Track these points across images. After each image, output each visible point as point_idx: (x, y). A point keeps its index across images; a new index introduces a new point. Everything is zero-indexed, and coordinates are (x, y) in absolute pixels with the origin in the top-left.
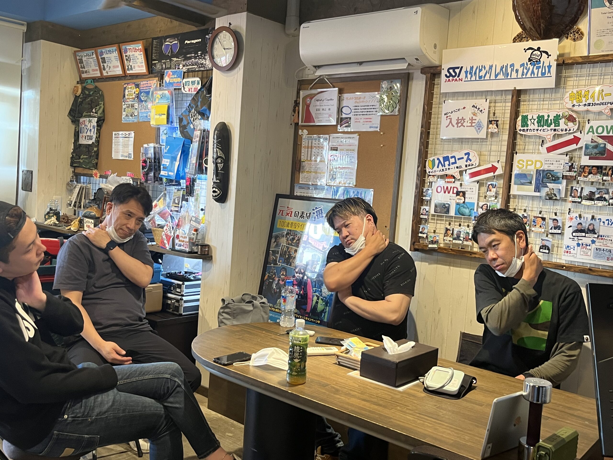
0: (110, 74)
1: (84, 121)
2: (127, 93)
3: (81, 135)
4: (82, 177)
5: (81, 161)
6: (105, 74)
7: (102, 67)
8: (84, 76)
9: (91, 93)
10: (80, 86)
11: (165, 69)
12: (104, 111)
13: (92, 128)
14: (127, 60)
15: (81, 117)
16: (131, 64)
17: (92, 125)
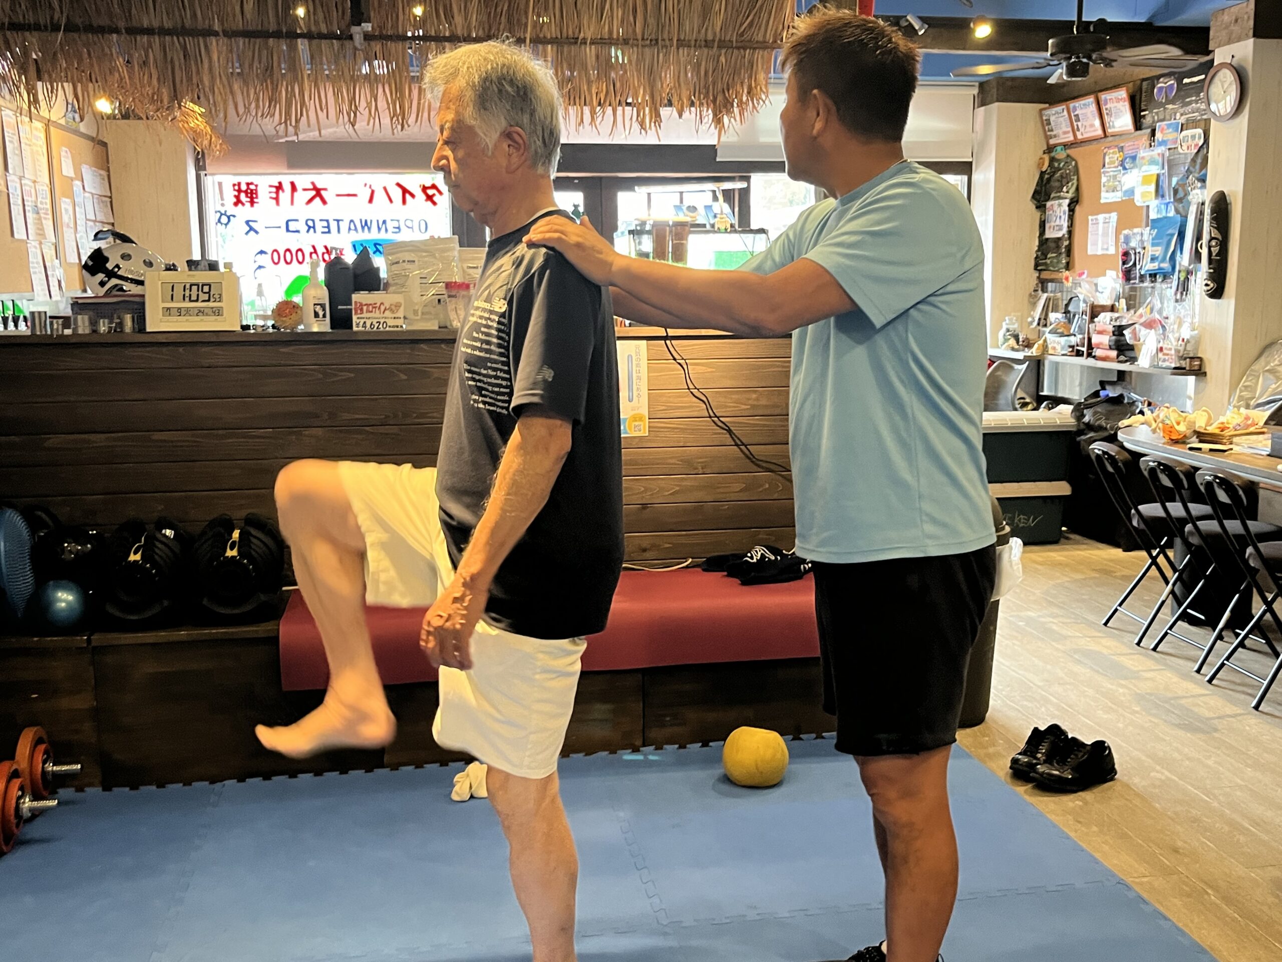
0: (1086, 136)
1: (1052, 205)
2: (1107, 160)
3: (1047, 226)
4: (1050, 284)
5: (1048, 261)
6: (1079, 136)
7: (1076, 127)
8: (1052, 142)
9: (1061, 165)
10: (1046, 158)
11: (1158, 122)
12: (1077, 189)
13: (1062, 214)
14: (1107, 114)
15: (1048, 200)
16: (1112, 119)
17: (1062, 209)
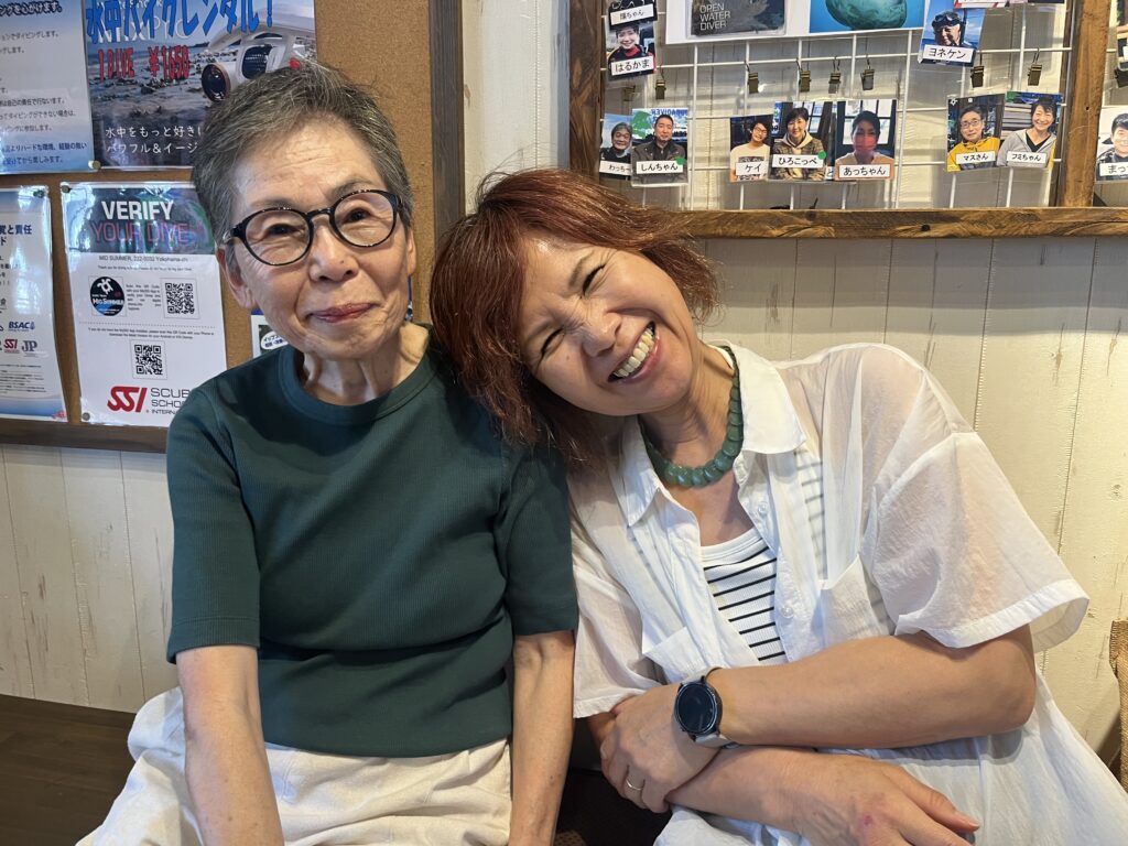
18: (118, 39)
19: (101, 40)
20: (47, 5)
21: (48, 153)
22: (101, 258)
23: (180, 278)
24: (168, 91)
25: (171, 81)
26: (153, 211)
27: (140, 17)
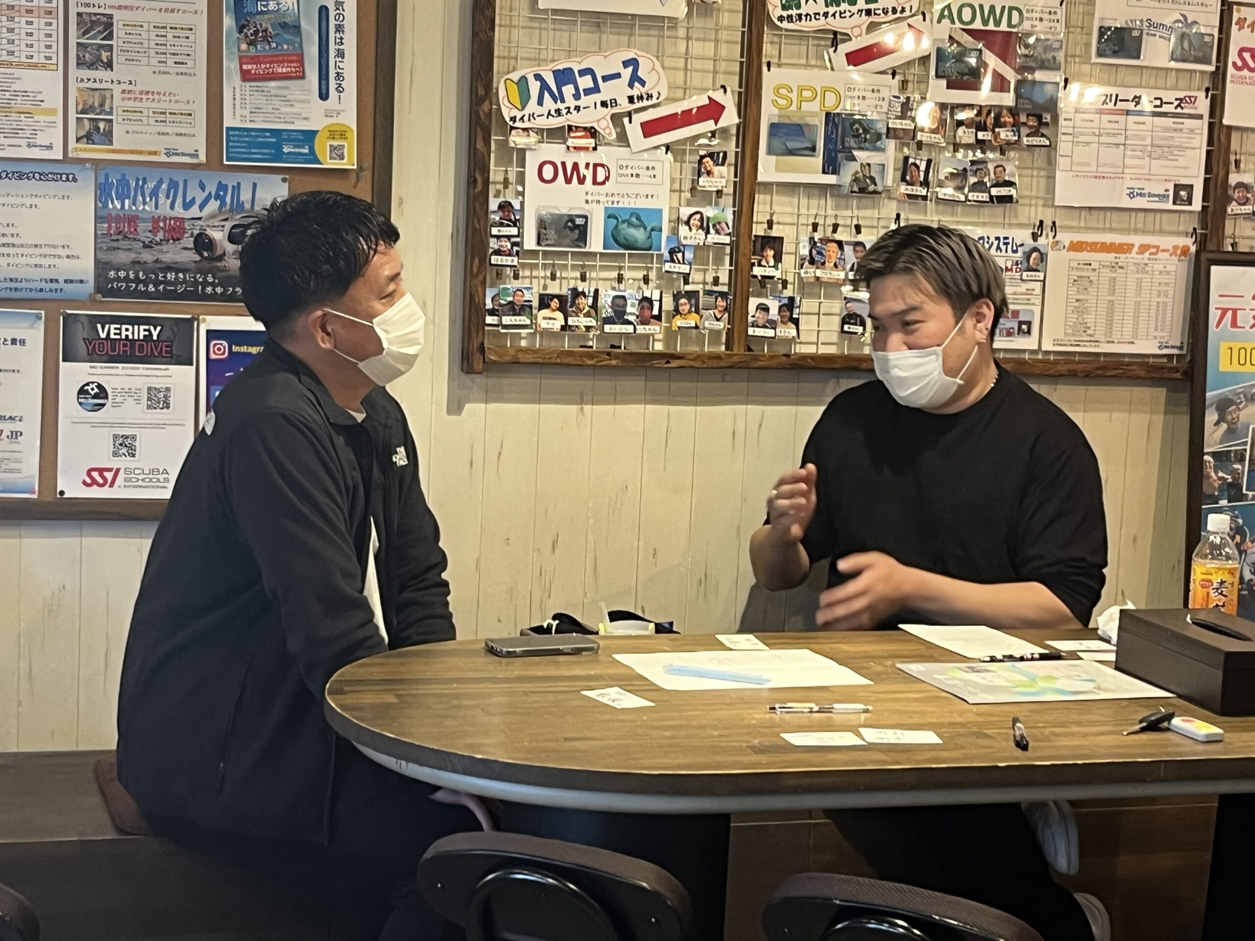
18: (127, 207)
19: (111, 206)
20: (64, 177)
21: (54, 286)
22: (91, 367)
23: (159, 383)
24: (165, 248)
25: (168, 241)
26: (142, 333)
27: (147, 193)
